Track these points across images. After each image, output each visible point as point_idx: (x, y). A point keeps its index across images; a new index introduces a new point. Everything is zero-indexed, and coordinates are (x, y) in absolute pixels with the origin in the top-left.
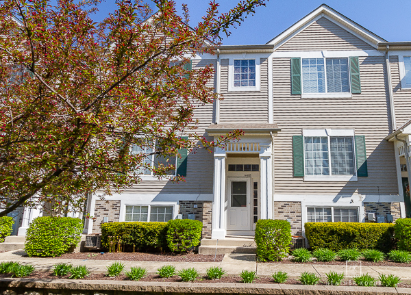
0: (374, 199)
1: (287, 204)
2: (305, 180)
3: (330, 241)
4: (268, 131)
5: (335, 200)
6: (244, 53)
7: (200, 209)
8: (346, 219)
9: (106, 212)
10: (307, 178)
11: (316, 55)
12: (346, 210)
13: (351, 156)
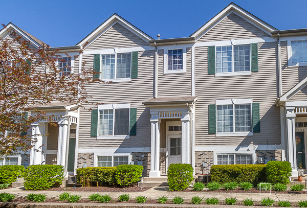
0: (264, 148)
1: (204, 153)
2: (216, 136)
3: (223, 177)
4: (185, 102)
5: (237, 150)
6: (174, 44)
7: (146, 158)
8: (244, 162)
9: (85, 161)
10: (218, 134)
11: (226, 43)
12: (244, 156)
13: (249, 118)
